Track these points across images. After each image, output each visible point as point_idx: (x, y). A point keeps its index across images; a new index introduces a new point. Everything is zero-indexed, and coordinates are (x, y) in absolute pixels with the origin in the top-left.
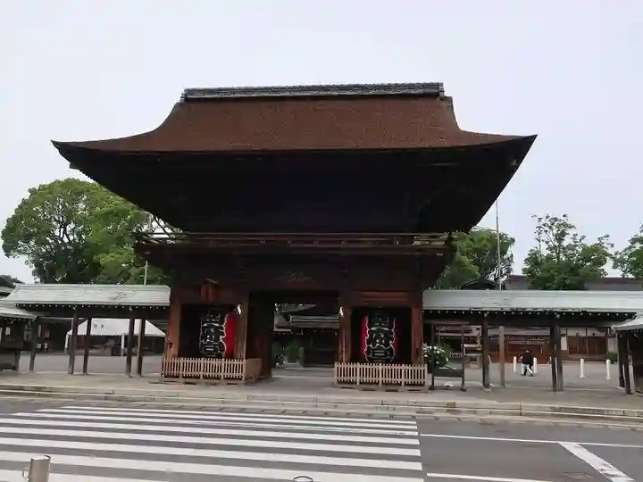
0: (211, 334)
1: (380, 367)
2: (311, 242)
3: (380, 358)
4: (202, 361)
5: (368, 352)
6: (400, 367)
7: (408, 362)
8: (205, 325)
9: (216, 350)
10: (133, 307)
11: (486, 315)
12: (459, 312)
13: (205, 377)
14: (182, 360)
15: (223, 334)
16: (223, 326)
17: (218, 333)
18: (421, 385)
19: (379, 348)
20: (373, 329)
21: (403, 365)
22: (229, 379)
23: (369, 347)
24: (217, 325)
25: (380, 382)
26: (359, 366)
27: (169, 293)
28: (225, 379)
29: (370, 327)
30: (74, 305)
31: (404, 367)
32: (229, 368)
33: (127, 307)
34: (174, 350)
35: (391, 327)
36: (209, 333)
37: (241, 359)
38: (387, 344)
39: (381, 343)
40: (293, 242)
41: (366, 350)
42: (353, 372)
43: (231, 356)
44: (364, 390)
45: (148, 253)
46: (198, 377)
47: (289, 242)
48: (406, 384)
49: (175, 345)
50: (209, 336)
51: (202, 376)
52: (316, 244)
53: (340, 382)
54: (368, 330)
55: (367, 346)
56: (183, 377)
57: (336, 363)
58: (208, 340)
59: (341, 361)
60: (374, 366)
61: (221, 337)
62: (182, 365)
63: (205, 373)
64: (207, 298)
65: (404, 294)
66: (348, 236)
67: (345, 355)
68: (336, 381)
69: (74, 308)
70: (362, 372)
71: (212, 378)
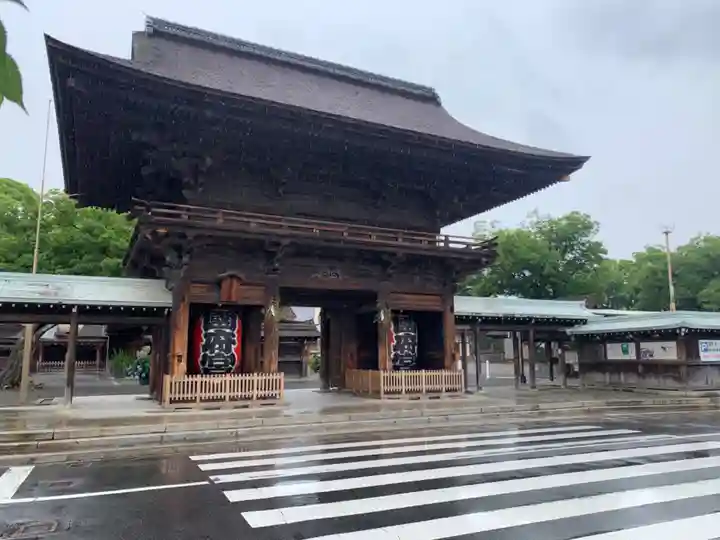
0: (219, 343)
1: (424, 374)
5: (395, 360)
6: (440, 374)
8: (212, 331)
9: (226, 364)
14: (198, 378)
15: (234, 344)
16: (235, 333)
17: (230, 342)
19: (408, 355)
20: (401, 334)
21: (443, 371)
22: (264, 398)
24: (228, 331)
25: (424, 390)
26: (403, 374)
29: (396, 332)
31: (444, 373)
32: (263, 385)
34: (183, 365)
38: (413, 350)
39: (409, 349)
40: (350, 234)
41: (392, 357)
42: (398, 381)
46: (222, 399)
47: (345, 234)
48: (447, 391)
49: (184, 359)
50: (217, 346)
51: (227, 398)
52: (374, 239)
53: (387, 393)
54: (394, 335)
55: (393, 353)
56: (201, 400)
57: (382, 372)
58: (217, 351)
59: (385, 369)
60: (418, 373)
61: (233, 346)
62: (199, 384)
63: (232, 394)
64: (230, 297)
65: (438, 298)
66: (405, 234)
67: (389, 363)
68: (382, 392)
70: (407, 381)
71: (242, 399)
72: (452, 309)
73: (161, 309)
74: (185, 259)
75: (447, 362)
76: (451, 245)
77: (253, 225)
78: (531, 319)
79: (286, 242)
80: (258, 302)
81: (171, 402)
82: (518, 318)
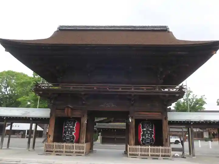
0: (69, 131)
1: (150, 147)
2: (118, 89)
3: (148, 143)
4: (65, 144)
5: (142, 141)
6: (159, 148)
7: (162, 145)
8: (66, 127)
9: (71, 139)
10: (32, 118)
12: (181, 122)
13: (66, 152)
14: (55, 144)
15: (74, 131)
16: (74, 127)
17: (72, 131)
18: (169, 156)
19: (148, 138)
20: (145, 129)
21: (160, 146)
22: (78, 153)
23: (143, 138)
24: (71, 127)
25: (150, 155)
26: (139, 147)
27: (50, 112)
28: (75, 153)
29: (142, 129)
30: (5, 117)
31: (160, 147)
32: (77, 148)
33: (29, 118)
34: (51, 139)
35: (152, 129)
36: (68, 130)
37: (83, 143)
38: (151, 136)
39: (148, 136)
40: (109, 88)
41: (141, 139)
42: (137, 150)
43: (78, 142)
44: (142, 158)
45: (41, 92)
46: (62, 152)
48: (162, 156)
49: (52, 136)
50: (67, 132)
51: (64, 152)
52: (120, 90)
53: (130, 155)
54: (142, 130)
55: (142, 137)
56: (55, 152)
58: (67, 134)
59: (130, 145)
60: (147, 147)
61: (73, 133)
62: (55, 146)
63: (66, 150)
64: (68, 114)
65: (160, 114)
66: (135, 86)
67: (132, 142)
68: (128, 154)
69: (5, 118)
70: (141, 150)
71: (69, 152)
72: (166, 118)
73: (45, 118)
74: (52, 101)
75: (164, 143)
77: (71, 88)
79: (83, 93)
80: (79, 116)
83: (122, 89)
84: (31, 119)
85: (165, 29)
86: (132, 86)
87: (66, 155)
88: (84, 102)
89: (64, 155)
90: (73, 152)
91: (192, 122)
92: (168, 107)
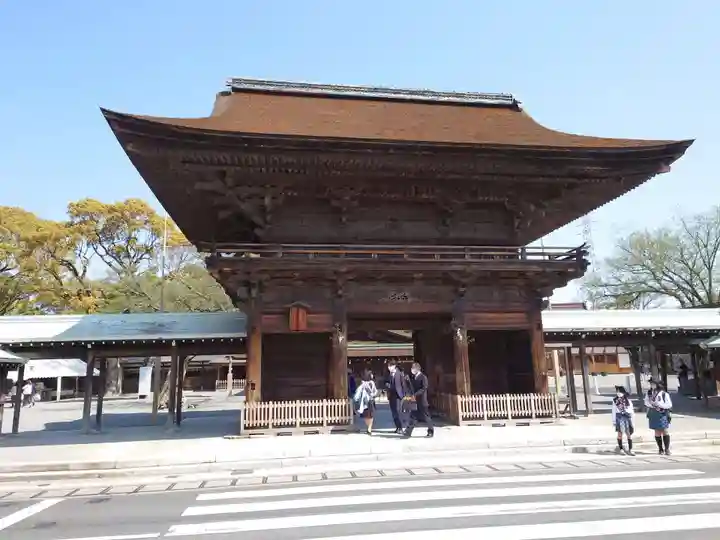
1: (509, 398)
2: (432, 256)
10: (178, 341)
11: (584, 336)
12: (558, 333)
13: (303, 425)
14: (271, 405)
21: (531, 394)
22: (334, 424)
25: (510, 416)
26: (484, 398)
28: (328, 424)
30: (89, 342)
31: (533, 397)
32: (332, 411)
33: (169, 341)
34: (257, 393)
37: (346, 398)
40: (410, 256)
42: (478, 406)
44: (495, 426)
46: (292, 425)
47: (405, 256)
48: (537, 417)
49: (258, 386)
51: (298, 424)
52: (437, 259)
53: (465, 419)
56: (274, 426)
57: (459, 397)
59: (463, 394)
60: (501, 398)
62: (271, 411)
63: (302, 420)
64: (298, 325)
65: (522, 315)
66: (472, 250)
67: (467, 387)
68: (461, 418)
69: (89, 346)
70: (490, 406)
71: (312, 425)
72: (540, 326)
74: (254, 292)
75: (537, 385)
76: (529, 258)
78: (649, 332)
79: (343, 269)
81: (246, 428)
82: (633, 332)
83: (442, 256)
84: (174, 344)
85: (510, 102)
86: (463, 250)
87: (306, 433)
88: (340, 292)
89: (298, 433)
90: (322, 424)
91: (585, 333)
92: (544, 299)
